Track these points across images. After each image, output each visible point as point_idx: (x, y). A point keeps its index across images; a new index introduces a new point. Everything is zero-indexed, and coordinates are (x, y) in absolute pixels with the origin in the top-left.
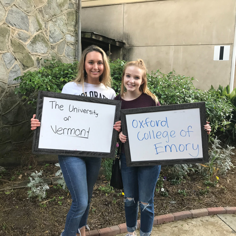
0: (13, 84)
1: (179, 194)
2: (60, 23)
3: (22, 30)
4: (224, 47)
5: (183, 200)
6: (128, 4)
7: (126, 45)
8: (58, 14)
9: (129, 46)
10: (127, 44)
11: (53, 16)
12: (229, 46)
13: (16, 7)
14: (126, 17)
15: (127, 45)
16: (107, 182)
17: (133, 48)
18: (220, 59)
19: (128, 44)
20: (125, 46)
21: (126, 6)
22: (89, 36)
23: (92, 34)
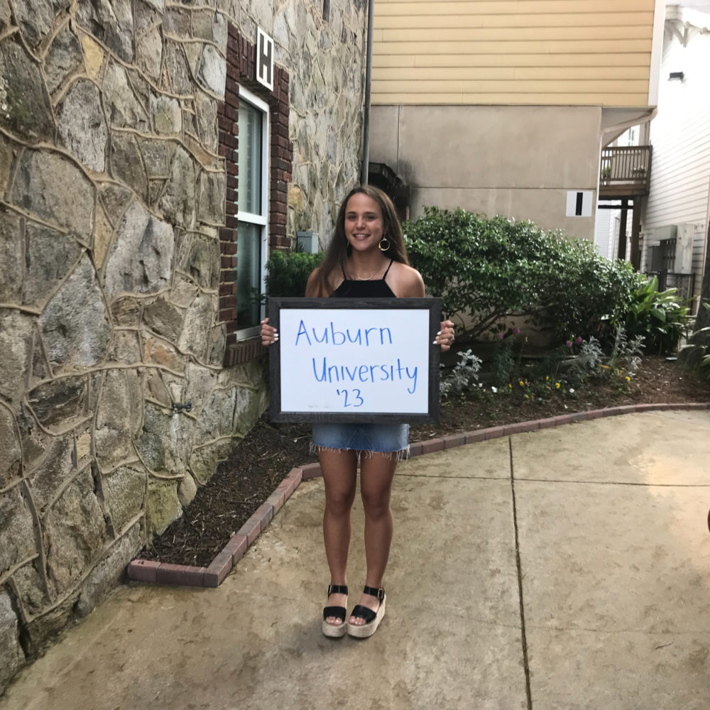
2: (352, 149)
3: (333, 165)
4: (582, 193)
6: (408, 107)
7: (404, 183)
8: (351, 134)
9: (408, 186)
11: (348, 139)
12: (590, 193)
13: (332, 130)
14: (403, 130)
17: (418, 190)
19: (406, 180)
21: (403, 110)
22: (377, 171)
23: (383, 166)
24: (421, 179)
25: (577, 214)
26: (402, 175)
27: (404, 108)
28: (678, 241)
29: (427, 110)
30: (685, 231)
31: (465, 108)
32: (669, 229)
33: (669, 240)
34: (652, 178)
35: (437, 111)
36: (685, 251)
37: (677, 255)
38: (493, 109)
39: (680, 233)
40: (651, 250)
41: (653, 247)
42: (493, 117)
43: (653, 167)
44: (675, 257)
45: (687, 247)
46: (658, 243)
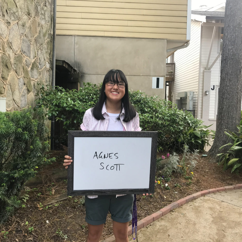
0: (23, 107)
2: (44, 51)
3: (27, 57)
4: (159, 78)
8: (43, 43)
11: (41, 45)
12: (163, 78)
13: (26, 36)
14: (77, 47)
19: (79, 71)
21: (76, 38)
22: (61, 64)
23: (64, 62)
24: (85, 70)
25: (157, 88)
26: (77, 68)
27: (77, 37)
28: (188, 98)
29: (88, 38)
30: (190, 94)
31: (106, 38)
32: (184, 93)
33: (184, 98)
34: (175, 75)
35: (93, 39)
36: (190, 102)
37: (187, 103)
38: (118, 39)
39: (188, 95)
40: (177, 101)
41: (178, 100)
42: (119, 43)
43: (176, 71)
44: (186, 104)
45: (191, 100)
46: (179, 99)
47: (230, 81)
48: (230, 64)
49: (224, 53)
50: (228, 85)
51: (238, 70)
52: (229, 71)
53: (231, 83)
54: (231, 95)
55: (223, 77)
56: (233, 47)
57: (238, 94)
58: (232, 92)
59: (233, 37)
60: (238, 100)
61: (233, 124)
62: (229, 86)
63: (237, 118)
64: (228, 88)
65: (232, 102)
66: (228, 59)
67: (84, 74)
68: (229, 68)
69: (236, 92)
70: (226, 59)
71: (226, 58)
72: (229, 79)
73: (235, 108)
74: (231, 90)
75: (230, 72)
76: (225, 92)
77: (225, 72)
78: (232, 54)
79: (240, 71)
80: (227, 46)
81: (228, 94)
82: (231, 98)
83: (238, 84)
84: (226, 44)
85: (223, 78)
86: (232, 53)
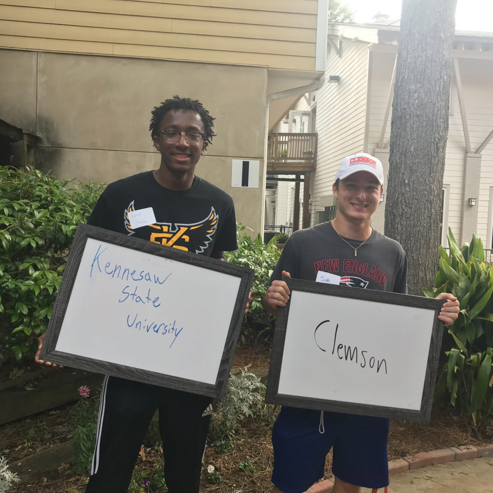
1: (241, 470)
4: (248, 162)
5: (253, 482)
6: (47, 54)
7: (44, 143)
9: (50, 146)
10: (47, 142)
12: (257, 162)
14: (43, 80)
15: (46, 144)
16: (78, 480)
17: (61, 150)
18: (242, 186)
19: (47, 140)
20: (41, 145)
21: (42, 58)
24: (65, 138)
25: (243, 184)
26: (43, 132)
27: (43, 55)
29: (72, 60)
31: (117, 60)
34: (318, 158)
35: (84, 63)
38: (149, 63)
41: (320, 212)
43: (318, 150)
46: (323, 209)
47: (412, 171)
48: (412, 128)
49: (398, 100)
50: (407, 182)
51: (432, 144)
52: (410, 147)
53: (414, 177)
54: (414, 206)
55: (394, 161)
56: (419, 85)
57: (433, 205)
58: (416, 201)
59: (419, 60)
60: (432, 222)
61: (418, 282)
62: (409, 184)
63: (430, 266)
64: (408, 189)
65: (417, 226)
66: (408, 117)
67: (61, 146)
68: (410, 140)
69: (427, 201)
70: (403, 116)
71: (402, 114)
72: (410, 167)
73: (423, 241)
74: (415, 194)
75: (412, 149)
76: (400, 199)
77: (401, 150)
78: (418, 104)
79: (437, 146)
80: (405, 84)
81: (406, 206)
82: (414, 215)
83: (431, 180)
84: (404, 77)
85: (394, 164)
86: (417, 101)
